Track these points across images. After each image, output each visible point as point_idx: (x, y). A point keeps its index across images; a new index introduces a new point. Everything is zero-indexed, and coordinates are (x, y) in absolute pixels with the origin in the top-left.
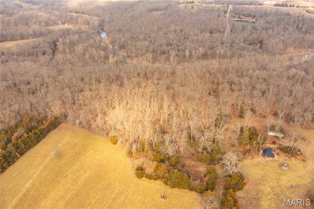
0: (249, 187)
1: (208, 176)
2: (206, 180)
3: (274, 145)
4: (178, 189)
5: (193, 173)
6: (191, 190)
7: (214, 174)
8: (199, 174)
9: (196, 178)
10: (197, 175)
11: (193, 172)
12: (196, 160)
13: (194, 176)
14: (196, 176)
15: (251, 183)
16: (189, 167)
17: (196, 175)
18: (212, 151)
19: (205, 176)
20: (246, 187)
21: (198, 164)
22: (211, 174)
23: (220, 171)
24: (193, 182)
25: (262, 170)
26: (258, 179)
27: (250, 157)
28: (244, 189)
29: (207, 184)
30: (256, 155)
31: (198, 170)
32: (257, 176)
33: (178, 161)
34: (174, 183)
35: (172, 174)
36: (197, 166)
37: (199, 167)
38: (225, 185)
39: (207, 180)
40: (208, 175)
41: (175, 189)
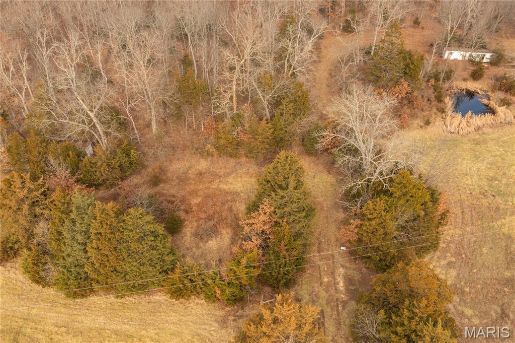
0: (458, 231)
1: (267, 207)
2: (259, 227)
3: (479, 82)
4: (112, 298)
5: (198, 205)
6: (178, 293)
7: (295, 188)
8: (226, 207)
9: (211, 223)
10: (218, 209)
11: (195, 201)
12: (212, 150)
13: (203, 216)
14: (210, 218)
15: (458, 211)
16: (183, 180)
17: (211, 212)
18: (276, 103)
19: (253, 208)
20: (449, 232)
21: (223, 164)
22: (281, 192)
23: (316, 181)
24: (198, 247)
25: (477, 157)
26: (480, 193)
27: (417, 122)
28: (442, 245)
29: (265, 247)
30: (435, 113)
31: (221, 190)
32: (469, 182)
33: (131, 163)
34: (82, 266)
35: (62, 222)
36: (215, 175)
37: (227, 175)
38: (360, 241)
39: (265, 228)
40: (266, 201)
41: (93, 299)
